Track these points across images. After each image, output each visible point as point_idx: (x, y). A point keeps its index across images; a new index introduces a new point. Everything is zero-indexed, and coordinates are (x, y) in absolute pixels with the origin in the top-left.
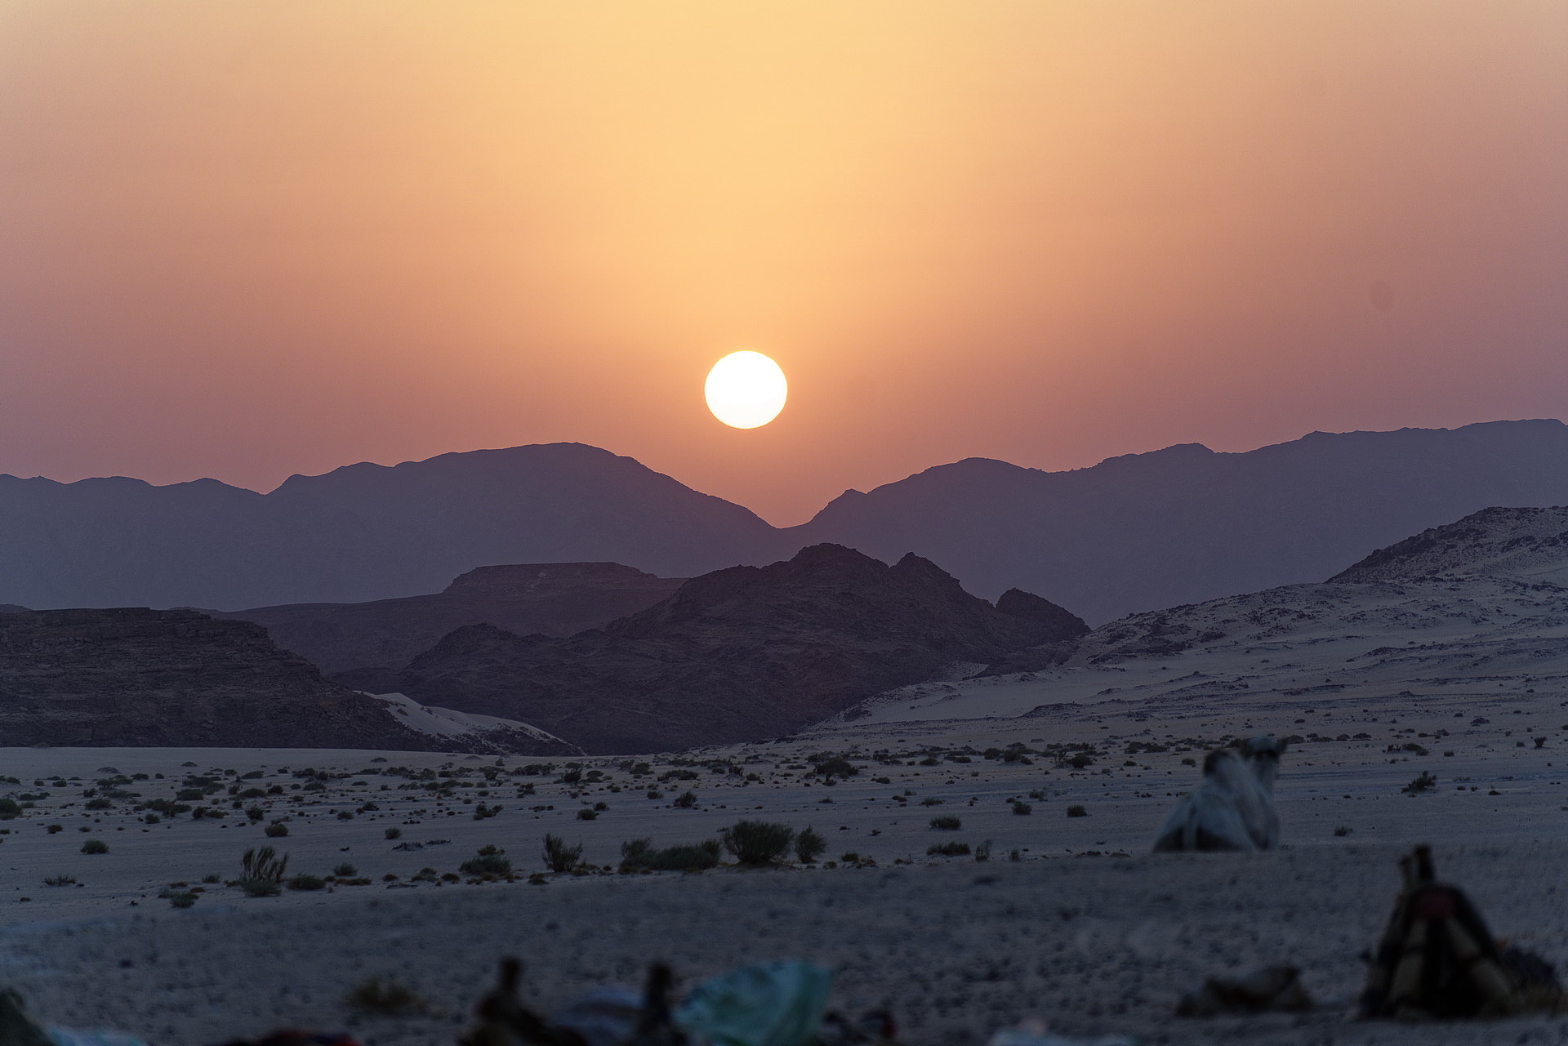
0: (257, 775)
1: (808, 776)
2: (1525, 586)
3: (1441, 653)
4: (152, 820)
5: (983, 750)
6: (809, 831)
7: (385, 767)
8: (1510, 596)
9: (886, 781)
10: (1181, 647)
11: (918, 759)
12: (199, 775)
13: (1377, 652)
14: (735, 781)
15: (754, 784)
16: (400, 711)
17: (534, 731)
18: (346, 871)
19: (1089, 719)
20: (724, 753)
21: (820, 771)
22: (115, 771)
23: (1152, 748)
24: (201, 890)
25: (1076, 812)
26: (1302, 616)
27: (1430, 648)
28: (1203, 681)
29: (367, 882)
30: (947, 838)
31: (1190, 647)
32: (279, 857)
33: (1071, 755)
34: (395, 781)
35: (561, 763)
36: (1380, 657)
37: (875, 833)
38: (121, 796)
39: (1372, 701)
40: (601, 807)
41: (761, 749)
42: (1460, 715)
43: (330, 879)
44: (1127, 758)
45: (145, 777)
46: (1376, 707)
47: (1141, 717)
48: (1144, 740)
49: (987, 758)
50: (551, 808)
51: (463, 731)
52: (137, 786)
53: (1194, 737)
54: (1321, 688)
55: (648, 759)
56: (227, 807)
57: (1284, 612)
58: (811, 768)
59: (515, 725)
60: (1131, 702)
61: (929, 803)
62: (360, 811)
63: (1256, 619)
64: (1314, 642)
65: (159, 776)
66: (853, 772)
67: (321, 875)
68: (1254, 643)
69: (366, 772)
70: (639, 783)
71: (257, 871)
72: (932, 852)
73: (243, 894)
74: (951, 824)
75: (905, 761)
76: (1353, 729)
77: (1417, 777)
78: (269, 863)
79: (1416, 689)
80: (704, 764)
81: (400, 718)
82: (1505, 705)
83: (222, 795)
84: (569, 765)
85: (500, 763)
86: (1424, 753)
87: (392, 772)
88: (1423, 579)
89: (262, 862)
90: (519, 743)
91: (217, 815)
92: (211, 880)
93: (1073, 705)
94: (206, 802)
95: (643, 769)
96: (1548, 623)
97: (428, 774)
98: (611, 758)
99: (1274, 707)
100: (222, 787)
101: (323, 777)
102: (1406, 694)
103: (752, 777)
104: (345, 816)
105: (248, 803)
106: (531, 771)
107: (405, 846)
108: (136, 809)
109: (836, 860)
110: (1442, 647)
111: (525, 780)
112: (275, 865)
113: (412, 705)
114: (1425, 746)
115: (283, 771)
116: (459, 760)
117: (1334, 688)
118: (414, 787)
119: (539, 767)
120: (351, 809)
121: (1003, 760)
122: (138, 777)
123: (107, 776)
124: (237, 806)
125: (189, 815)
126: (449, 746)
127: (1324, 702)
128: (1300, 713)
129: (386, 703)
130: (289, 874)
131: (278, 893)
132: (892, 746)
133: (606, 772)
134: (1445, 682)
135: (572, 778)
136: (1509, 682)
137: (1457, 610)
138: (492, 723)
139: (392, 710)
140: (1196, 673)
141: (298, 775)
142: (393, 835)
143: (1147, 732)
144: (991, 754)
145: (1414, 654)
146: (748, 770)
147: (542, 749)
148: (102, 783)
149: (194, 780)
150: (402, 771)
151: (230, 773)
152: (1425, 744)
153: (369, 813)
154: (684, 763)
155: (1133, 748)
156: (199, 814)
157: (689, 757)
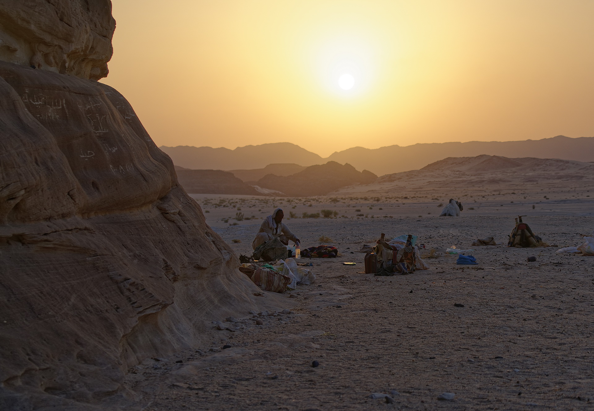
0: (232, 199)
1: (330, 202)
2: (455, 171)
3: (440, 182)
4: (216, 207)
5: (360, 198)
6: (335, 211)
7: (254, 199)
8: (452, 173)
9: (345, 203)
10: (394, 181)
11: (349, 199)
12: (222, 199)
13: (428, 182)
14: (317, 202)
15: (321, 203)
16: (257, 189)
17: (280, 193)
18: (253, 217)
19: (378, 193)
20: (314, 197)
21: (332, 201)
22: (207, 198)
23: (389, 198)
24: (229, 220)
25: (381, 209)
26: (415, 175)
27: (438, 182)
28: (398, 187)
29: (258, 219)
30: (359, 213)
31: (396, 180)
32: (242, 214)
33: (376, 199)
34: (257, 201)
35: (286, 198)
36: (429, 183)
37: (346, 212)
38: (209, 203)
39: (427, 191)
40: (295, 206)
41: (321, 197)
42: (443, 194)
43: (251, 218)
44: (386, 200)
45: (213, 199)
46: (428, 192)
47: (387, 193)
48: (388, 197)
49: (361, 199)
50: (286, 206)
51: (268, 192)
52: (211, 201)
53: (396, 196)
54: (418, 188)
55: (301, 198)
56: (229, 205)
57: (412, 175)
58: (330, 200)
59: (277, 192)
60: (385, 190)
61: (354, 207)
62: (253, 206)
63: (407, 176)
64: (417, 180)
65: (215, 199)
66: (338, 201)
67: (250, 217)
68: (407, 180)
69: (251, 199)
70: (301, 202)
71: (239, 216)
72: (357, 215)
73: (236, 220)
74: (359, 211)
75: (347, 199)
76: (424, 196)
77: (440, 204)
78: (241, 215)
79: (436, 189)
80: (311, 199)
81: (257, 190)
82: (451, 192)
83: (227, 203)
84: (287, 199)
85: (275, 198)
86: (438, 200)
87: (256, 199)
88: (437, 169)
89: (239, 215)
90: (278, 195)
91: (227, 206)
92: (230, 218)
93: (375, 190)
94: (224, 204)
95: (300, 200)
96: (459, 177)
97: (262, 200)
98: (294, 198)
99: (410, 191)
100: (226, 201)
101: (244, 200)
102: (434, 190)
103: (320, 202)
104: (250, 207)
105: (232, 204)
106: (281, 200)
107: (263, 213)
108: (212, 205)
109: (340, 217)
110: (440, 181)
111: (281, 201)
112: (242, 216)
113: (259, 188)
114: (439, 199)
115: (237, 199)
116: (267, 198)
117: (421, 188)
118: (261, 202)
119: (282, 199)
120: (251, 206)
121: (364, 200)
122: (212, 199)
123: (206, 199)
124: (231, 205)
125: (223, 206)
126: (265, 195)
127: (420, 191)
128: (415, 193)
129: (254, 187)
130: (244, 217)
131: (243, 220)
132: (344, 197)
133: (294, 200)
134: (440, 188)
135: (289, 201)
136: (451, 188)
137: (442, 175)
138: (273, 191)
139: (256, 189)
140: (397, 185)
141: (240, 200)
142: (260, 210)
143: (388, 195)
144: (361, 198)
145: (435, 183)
146: (320, 200)
147: (282, 196)
148: (205, 200)
149: (221, 200)
150: (258, 199)
151: (227, 199)
152: (439, 198)
153: (254, 207)
154: (307, 199)
155: (386, 198)
156: (224, 206)
157: (308, 198)
